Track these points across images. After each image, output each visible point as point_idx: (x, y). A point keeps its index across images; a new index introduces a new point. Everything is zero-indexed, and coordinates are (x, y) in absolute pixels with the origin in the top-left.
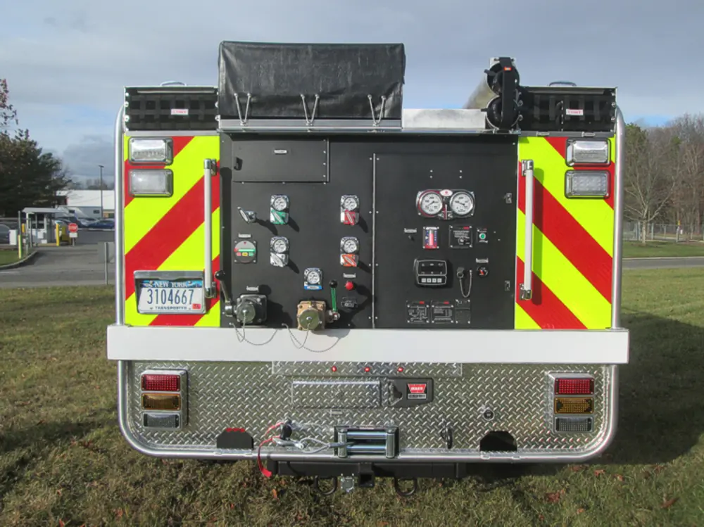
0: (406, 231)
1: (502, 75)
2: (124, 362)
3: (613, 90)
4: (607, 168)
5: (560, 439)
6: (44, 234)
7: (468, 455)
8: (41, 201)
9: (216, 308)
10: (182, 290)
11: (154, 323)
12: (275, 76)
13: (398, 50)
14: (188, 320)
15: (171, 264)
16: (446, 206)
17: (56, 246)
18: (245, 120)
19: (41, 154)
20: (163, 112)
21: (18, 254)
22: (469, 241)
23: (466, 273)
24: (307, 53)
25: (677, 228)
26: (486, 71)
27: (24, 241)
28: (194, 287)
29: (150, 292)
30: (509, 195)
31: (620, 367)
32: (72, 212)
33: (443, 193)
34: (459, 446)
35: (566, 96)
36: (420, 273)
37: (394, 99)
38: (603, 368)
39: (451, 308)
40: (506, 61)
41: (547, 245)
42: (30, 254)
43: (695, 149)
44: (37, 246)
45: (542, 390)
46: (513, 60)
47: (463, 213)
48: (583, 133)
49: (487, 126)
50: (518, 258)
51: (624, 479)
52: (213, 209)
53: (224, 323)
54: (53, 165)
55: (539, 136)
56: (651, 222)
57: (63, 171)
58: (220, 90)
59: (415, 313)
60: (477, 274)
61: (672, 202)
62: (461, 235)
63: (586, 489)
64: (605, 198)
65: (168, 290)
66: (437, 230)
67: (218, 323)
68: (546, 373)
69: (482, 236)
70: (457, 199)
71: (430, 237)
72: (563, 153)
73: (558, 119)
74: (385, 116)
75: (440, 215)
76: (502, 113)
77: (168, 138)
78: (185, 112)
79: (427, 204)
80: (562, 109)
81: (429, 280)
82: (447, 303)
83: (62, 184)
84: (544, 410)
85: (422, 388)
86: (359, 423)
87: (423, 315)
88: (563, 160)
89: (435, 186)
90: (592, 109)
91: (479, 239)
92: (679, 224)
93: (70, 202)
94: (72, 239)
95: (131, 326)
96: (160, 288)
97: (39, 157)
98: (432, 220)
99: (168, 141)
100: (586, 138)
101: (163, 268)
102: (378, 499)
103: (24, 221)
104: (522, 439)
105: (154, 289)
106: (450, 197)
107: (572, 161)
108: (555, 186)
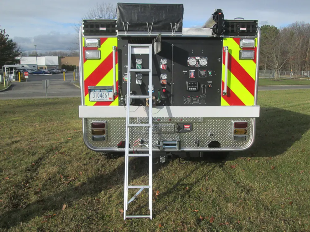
0: (183, 71)
1: (218, 16)
2: (84, 118)
3: (257, 21)
4: (254, 49)
5: (235, 143)
6: (14, 77)
7: (204, 149)
8: (9, 62)
9: (117, 99)
10: (105, 93)
11: (95, 105)
12: (137, 15)
13: (181, 6)
14: (108, 103)
15: (101, 84)
16: (198, 63)
17: (19, 82)
18: (127, 32)
19: (8, 40)
20: (97, 29)
21: (4, 85)
22: (205, 75)
23: (204, 86)
24: (149, 7)
25: (290, 73)
26: (212, 14)
27: (6, 80)
28: (109, 92)
29: (93, 94)
30: (219, 59)
31: (257, 118)
32: (23, 66)
33: (197, 58)
34: (201, 146)
35: (240, 23)
36: (188, 86)
37: (179, 24)
38: (251, 119)
39: (199, 99)
40: (219, 11)
41: (233, 77)
42: (8, 86)
43: (300, 37)
44: (11, 82)
45: (230, 127)
46: (222, 10)
47: (203, 65)
48: (246, 36)
49: (212, 34)
50: (222, 81)
51: (258, 161)
52: (116, 64)
53: (120, 104)
54: (13, 45)
55: (230, 38)
56: (279, 70)
57: (18, 48)
58: (118, 21)
59: (186, 100)
60: (208, 86)
61: (289, 61)
62: (203, 73)
63: (245, 164)
64: (253, 60)
65: (100, 93)
66: (195, 71)
67: (118, 104)
68: (231, 121)
69: (210, 73)
70: (201, 60)
71: (192, 73)
72: (239, 43)
73: (237, 31)
74: (177, 30)
75: (195, 66)
76: (218, 30)
77: (100, 38)
78: (104, 29)
79: (191, 62)
80: (239, 28)
81: (191, 89)
82: (198, 97)
83: (18, 54)
84: (230, 133)
85: (188, 126)
86: (167, 139)
87: (189, 101)
88: (239, 46)
89: (194, 56)
90: (249, 28)
91: (209, 74)
92: (291, 71)
93: (22, 62)
94: (26, 79)
95: (87, 106)
96: (97, 92)
97: (6, 41)
98: (193, 67)
99: (99, 39)
100: (247, 38)
101: (98, 85)
102: (171, 168)
103: (4, 71)
104: (222, 144)
105: (95, 93)
106: (199, 59)
107: (242, 46)
108: (235, 56)
